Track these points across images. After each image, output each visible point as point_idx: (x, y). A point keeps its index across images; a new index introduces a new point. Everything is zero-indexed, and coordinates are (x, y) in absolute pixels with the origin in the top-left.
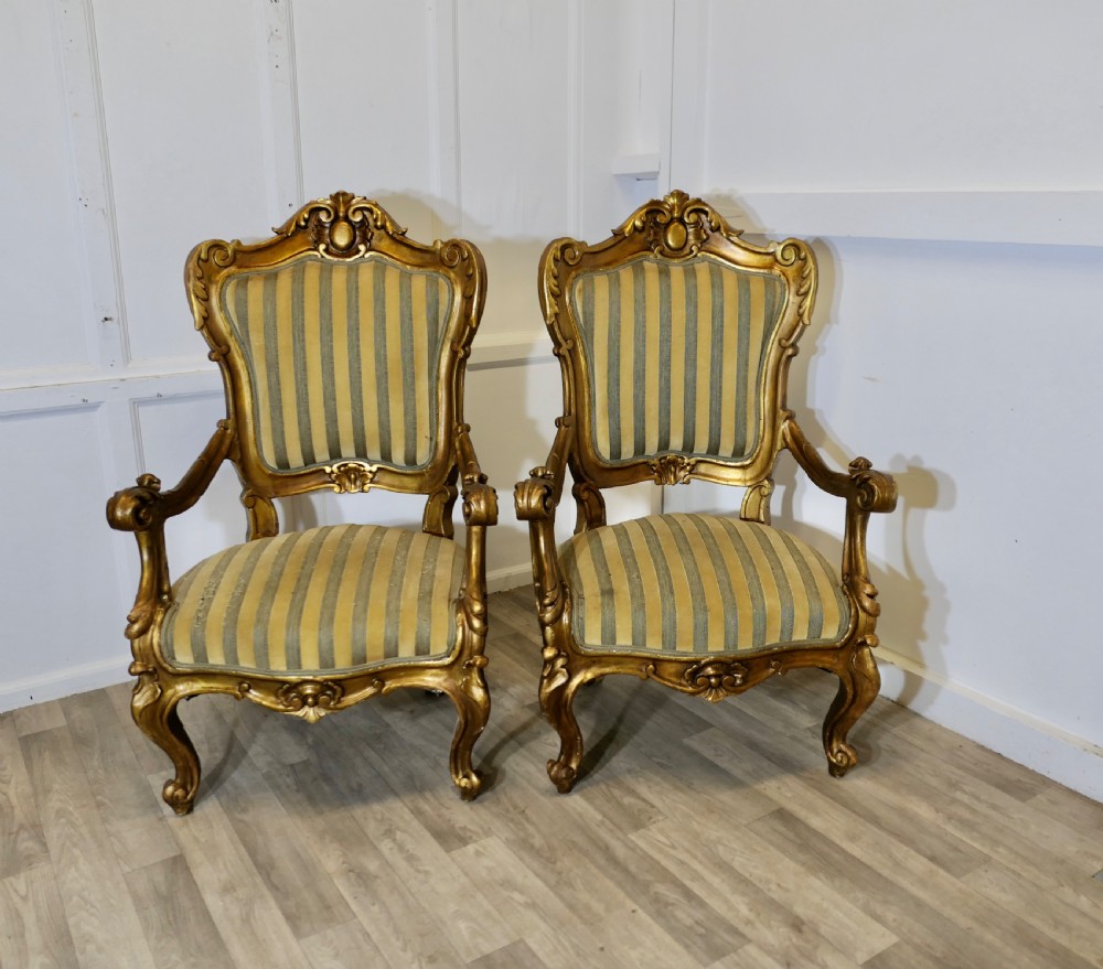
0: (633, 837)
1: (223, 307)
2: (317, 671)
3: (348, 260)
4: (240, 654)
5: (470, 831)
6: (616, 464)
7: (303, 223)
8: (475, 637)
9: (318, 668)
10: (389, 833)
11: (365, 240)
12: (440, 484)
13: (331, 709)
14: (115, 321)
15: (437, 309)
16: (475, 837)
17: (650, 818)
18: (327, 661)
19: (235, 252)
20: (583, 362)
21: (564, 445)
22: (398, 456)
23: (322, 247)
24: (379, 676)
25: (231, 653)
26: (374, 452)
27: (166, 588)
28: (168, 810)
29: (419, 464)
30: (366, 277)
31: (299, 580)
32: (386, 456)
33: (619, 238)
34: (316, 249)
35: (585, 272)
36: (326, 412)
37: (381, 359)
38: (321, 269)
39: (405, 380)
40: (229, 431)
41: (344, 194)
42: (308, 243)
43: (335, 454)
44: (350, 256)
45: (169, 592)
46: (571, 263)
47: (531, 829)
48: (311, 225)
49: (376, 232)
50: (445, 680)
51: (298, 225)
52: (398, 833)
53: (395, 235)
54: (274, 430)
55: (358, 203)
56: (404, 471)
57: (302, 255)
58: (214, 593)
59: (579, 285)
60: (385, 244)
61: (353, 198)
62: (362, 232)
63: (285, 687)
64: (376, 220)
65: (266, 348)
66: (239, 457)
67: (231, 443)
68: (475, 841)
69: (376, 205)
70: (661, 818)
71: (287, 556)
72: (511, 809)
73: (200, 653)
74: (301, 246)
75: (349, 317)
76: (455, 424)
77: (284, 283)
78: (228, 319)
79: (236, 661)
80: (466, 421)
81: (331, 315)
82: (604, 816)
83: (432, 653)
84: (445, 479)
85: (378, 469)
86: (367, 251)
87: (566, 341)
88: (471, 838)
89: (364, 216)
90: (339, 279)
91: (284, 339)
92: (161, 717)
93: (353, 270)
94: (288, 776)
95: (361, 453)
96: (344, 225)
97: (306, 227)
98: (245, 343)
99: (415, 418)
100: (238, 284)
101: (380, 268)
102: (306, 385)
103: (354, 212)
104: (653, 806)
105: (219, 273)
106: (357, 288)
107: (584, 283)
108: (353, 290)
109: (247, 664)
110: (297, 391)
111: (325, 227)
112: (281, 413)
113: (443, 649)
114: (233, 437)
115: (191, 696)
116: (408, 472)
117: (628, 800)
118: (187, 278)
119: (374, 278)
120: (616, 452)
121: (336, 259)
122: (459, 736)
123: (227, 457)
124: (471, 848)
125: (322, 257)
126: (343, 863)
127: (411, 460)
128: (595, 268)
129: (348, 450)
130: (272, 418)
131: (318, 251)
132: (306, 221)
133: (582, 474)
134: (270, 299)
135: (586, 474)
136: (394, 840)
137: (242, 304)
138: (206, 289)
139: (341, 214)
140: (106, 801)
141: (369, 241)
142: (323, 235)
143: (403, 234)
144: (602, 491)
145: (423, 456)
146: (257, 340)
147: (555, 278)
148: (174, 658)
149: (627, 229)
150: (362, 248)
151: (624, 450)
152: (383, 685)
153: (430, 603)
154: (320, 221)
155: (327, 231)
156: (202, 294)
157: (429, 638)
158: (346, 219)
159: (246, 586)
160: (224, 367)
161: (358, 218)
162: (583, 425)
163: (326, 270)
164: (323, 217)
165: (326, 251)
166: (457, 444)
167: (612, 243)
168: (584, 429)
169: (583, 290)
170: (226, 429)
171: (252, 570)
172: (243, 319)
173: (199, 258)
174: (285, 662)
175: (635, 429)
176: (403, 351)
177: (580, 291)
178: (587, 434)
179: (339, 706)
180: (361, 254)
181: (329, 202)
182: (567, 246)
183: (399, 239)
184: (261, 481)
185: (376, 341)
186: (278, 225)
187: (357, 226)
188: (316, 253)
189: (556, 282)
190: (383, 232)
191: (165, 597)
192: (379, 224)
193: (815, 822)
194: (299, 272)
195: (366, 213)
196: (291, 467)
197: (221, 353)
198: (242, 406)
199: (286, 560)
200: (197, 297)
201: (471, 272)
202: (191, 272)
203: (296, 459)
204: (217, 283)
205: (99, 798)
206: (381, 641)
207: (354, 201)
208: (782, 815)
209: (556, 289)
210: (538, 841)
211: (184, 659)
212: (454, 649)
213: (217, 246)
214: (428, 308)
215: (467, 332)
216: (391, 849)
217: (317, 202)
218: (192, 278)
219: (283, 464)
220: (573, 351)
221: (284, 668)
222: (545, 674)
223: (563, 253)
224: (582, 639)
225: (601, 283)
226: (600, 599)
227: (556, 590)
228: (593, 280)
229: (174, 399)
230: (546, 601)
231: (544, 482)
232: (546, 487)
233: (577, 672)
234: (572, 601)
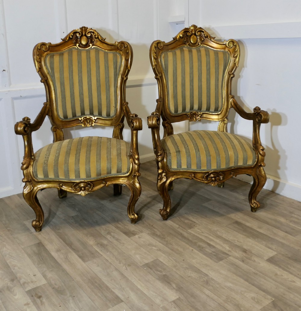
0: (189, 231)
1: (45, 65)
2: (85, 179)
3: (86, 49)
4: (59, 174)
5: (136, 232)
6: (176, 115)
7: (71, 37)
8: (136, 166)
10: (109, 233)
11: (92, 42)
12: (119, 122)
13: (90, 191)
14: (7, 71)
15: (117, 64)
17: (194, 226)
18: (88, 175)
19: (49, 46)
20: (165, 81)
21: (159, 108)
22: (104, 113)
23: (77, 45)
24: (105, 181)
25: (56, 174)
26: (96, 112)
28: (33, 230)
29: (111, 116)
30: (93, 54)
31: (77, 151)
32: (100, 114)
33: (175, 40)
34: (76, 45)
35: (165, 51)
36: (80, 99)
37: (98, 81)
38: (78, 52)
39: (106, 88)
40: (48, 106)
41: (85, 27)
42: (72, 43)
43: (83, 113)
44: (87, 48)
46: (160, 48)
47: (156, 230)
48: (74, 38)
49: (95, 39)
50: (127, 181)
51: (69, 38)
52: (112, 233)
53: (102, 40)
54: (63, 105)
55: (89, 30)
56: (106, 119)
57: (71, 47)
58: (49, 156)
59: (163, 55)
60: (99, 43)
61: (87, 28)
62: (91, 40)
63: (74, 184)
64: (95, 36)
65: (60, 78)
66: (51, 115)
67: (49, 110)
68: (138, 234)
69: (95, 31)
70: (198, 225)
72: (148, 225)
73: (46, 174)
74: (70, 44)
75: (87, 67)
76: (123, 102)
77: (66, 56)
78: (47, 68)
79: (58, 177)
80: (127, 101)
81: (81, 67)
82: (179, 226)
83: (122, 172)
84: (120, 120)
85: (97, 118)
86: (92, 46)
87: (159, 74)
88: (136, 233)
89: (91, 34)
90: (84, 55)
91: (66, 74)
92: (33, 197)
93: (89, 52)
94: (72, 219)
95: (92, 113)
96: (85, 37)
97: (72, 38)
98: (53, 76)
99: (110, 100)
100: (50, 57)
101: (97, 51)
102: (73, 90)
103: (88, 33)
104: (195, 223)
105: (44, 53)
106: (90, 58)
107: (164, 55)
108: (88, 58)
109: (62, 177)
110: (71, 92)
111: (78, 38)
112: (65, 100)
113: (126, 171)
114: (49, 108)
115: (42, 189)
116: (107, 119)
117: (186, 221)
118: (34, 55)
119: (96, 54)
120: (176, 111)
121: (82, 49)
122: (131, 200)
123: (47, 115)
124: (137, 236)
125: (78, 48)
126: (95, 242)
127: (108, 115)
128: (168, 50)
129: (87, 112)
130: (62, 101)
131: (76, 46)
132: (72, 36)
133: (165, 118)
134: (61, 62)
135: (167, 118)
136: (111, 235)
137: (52, 64)
138: (40, 59)
139: (84, 34)
140: (11, 229)
141: (93, 42)
142: (78, 41)
143: (104, 40)
144: (172, 124)
145: (112, 113)
146: (57, 75)
147: (155, 53)
148: (37, 176)
149: (178, 37)
150: (91, 45)
151: (179, 110)
152: (107, 184)
153: (121, 156)
154: (77, 36)
155: (79, 40)
157: (121, 167)
158: (85, 35)
159: (59, 153)
160: (46, 84)
161: (89, 35)
162: (165, 102)
164: (78, 35)
165: (79, 46)
166: (124, 109)
167: (173, 42)
168: (166, 103)
169: (164, 57)
170: (47, 105)
171: (60, 149)
172: (52, 69)
173: (38, 48)
174: (74, 176)
175: (182, 103)
176: (106, 78)
177: (163, 57)
178: (167, 104)
179: (92, 190)
180: (90, 47)
181: (79, 30)
182: (158, 42)
183: (103, 41)
184: (58, 123)
185: (96, 75)
186: (63, 38)
187: (89, 38)
188: (76, 47)
189: (155, 54)
190: (97, 39)
191: (33, 157)
192: (96, 37)
193: (248, 224)
194: (70, 53)
195: (92, 33)
196: (68, 118)
197: (45, 80)
198: (52, 98)
200: (37, 61)
201: (128, 51)
202: (35, 53)
203: (70, 115)
204: (43, 57)
205: (8, 228)
206: (106, 168)
207: (88, 30)
208: (237, 223)
209: (155, 57)
210: (158, 233)
211: (41, 176)
212: (129, 170)
213: (43, 44)
214: (114, 63)
215: (127, 71)
216: (110, 237)
217: (75, 30)
218: (35, 55)
219: (66, 117)
220: (161, 77)
221: (74, 178)
222: (159, 178)
223: (157, 45)
224: (171, 166)
225: (170, 55)
226: (176, 154)
227: (162, 151)
228: (167, 54)
229: (25, 97)
230: (159, 154)
231: (157, 115)
232: (157, 117)
233: (169, 178)
234: (167, 154)
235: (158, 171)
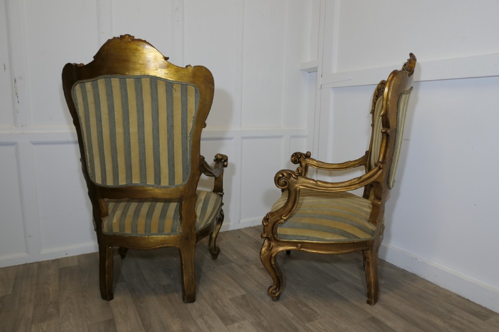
0: (307, 325)
5: (236, 317)
10: (201, 316)
16: (238, 320)
17: (315, 317)
47: (262, 318)
52: (205, 316)
68: (238, 322)
70: (319, 317)
72: (254, 309)
82: (295, 315)
88: (236, 320)
104: (316, 312)
117: (305, 309)
124: (236, 325)
126: (181, 327)
136: (203, 319)
193: (389, 324)
208: (374, 320)
210: (265, 324)
216: (202, 323)
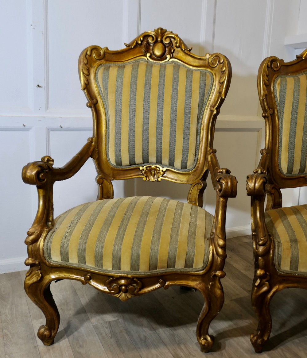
1: (96, 80)
2: (129, 272)
3: (161, 62)
4: (87, 258)
6: (289, 176)
7: (140, 42)
8: (219, 259)
9: (130, 270)
11: (171, 53)
12: (198, 179)
13: (135, 294)
15: (205, 88)
18: (135, 267)
19: (104, 53)
20: (277, 122)
21: (265, 163)
22: (178, 163)
23: (148, 55)
24: (163, 277)
25: (82, 258)
26: (166, 161)
27: (51, 219)
29: (188, 168)
30: (169, 71)
32: (171, 164)
33: (300, 60)
34: (145, 56)
35: (282, 75)
36: (143, 137)
37: (174, 112)
38: (147, 65)
39: (185, 124)
40: (93, 143)
41: (162, 29)
42: (142, 52)
43: (146, 161)
44: (162, 60)
45: (52, 221)
46: (275, 70)
48: (145, 43)
49: (175, 48)
51: (137, 43)
53: (186, 51)
54: (116, 145)
55: (168, 34)
56: (180, 172)
57: (139, 58)
58: (76, 224)
59: (279, 81)
60: (181, 55)
61: (166, 31)
62: (169, 49)
63: (110, 279)
64: (176, 43)
65: (116, 101)
66: (97, 157)
67: (94, 149)
69: (177, 36)
71: (117, 208)
73: (65, 256)
74: (137, 54)
75: (159, 89)
76: (209, 148)
77: (128, 70)
78: (98, 86)
80: (214, 148)
81: (150, 88)
83: (194, 268)
84: (201, 177)
85: (167, 170)
86: (171, 58)
87: (270, 109)
89: (171, 41)
90: (156, 71)
91: (125, 98)
92: (40, 290)
93: (163, 67)
94: (107, 328)
95: (159, 161)
96: (160, 45)
97: (141, 44)
98: (105, 100)
99: (188, 143)
100: (104, 69)
101: (177, 67)
102: (134, 123)
103: (166, 39)
105: (95, 62)
106: (164, 75)
107: (281, 81)
108: (162, 76)
109: (90, 265)
110: (130, 125)
111: (150, 46)
112: (120, 137)
113: (201, 265)
114: (95, 147)
115: (58, 280)
116: (182, 172)
118: (79, 63)
119: (174, 71)
120: (290, 170)
121: (155, 61)
123: (91, 157)
125: (148, 59)
127: (184, 167)
128: (287, 74)
129: (152, 158)
130: (115, 139)
131: (146, 57)
132: (142, 41)
133: (273, 180)
134: (120, 78)
135: (274, 180)
137: (106, 79)
138: (88, 70)
139: (159, 39)
140: (9, 334)
141: (172, 53)
142: (149, 49)
143: (190, 50)
144: (281, 189)
145: (190, 163)
146: (111, 98)
147: (267, 76)
148: (51, 258)
149: (304, 56)
150: (168, 56)
151: (294, 169)
152: (165, 283)
153: (194, 239)
154: (148, 42)
155: (151, 48)
156: (86, 72)
157: (193, 258)
158: (162, 41)
159: (94, 221)
160: (94, 110)
161: (167, 42)
162: (275, 154)
163: (149, 67)
164: (150, 40)
165: (150, 57)
166: (209, 159)
167: (296, 62)
169: (281, 84)
170: (92, 142)
171: (98, 213)
172: (106, 87)
173: (86, 54)
174: (111, 265)
175: (301, 158)
176: (185, 109)
177: (279, 84)
178: (276, 159)
179: (139, 293)
180: (167, 59)
181: (153, 33)
182: (273, 60)
183: (188, 51)
184: (106, 171)
185: (172, 103)
186: (128, 43)
187: (167, 46)
188: (145, 58)
189: (267, 78)
190: (179, 49)
191: (50, 224)
192: (178, 45)
194: (136, 66)
195: (172, 39)
196: (123, 165)
197: (93, 104)
198: (101, 131)
199: (117, 210)
200: (83, 73)
201: (224, 69)
202: (82, 60)
203: (125, 161)
204: (94, 67)
205: (5, 331)
206: (167, 258)
207: (166, 33)
209: (267, 82)
211: (56, 258)
213: (95, 48)
214: (200, 86)
215: (219, 101)
217: (148, 32)
218: (82, 63)
219: (119, 163)
220: (273, 115)
221: (111, 269)
222: (256, 284)
223: (271, 64)
224: (279, 266)
225: (290, 81)
226: (290, 244)
227: (266, 237)
228: (286, 79)
229: (68, 129)
230: (261, 243)
231: (263, 175)
232: (265, 178)
233: (275, 285)
234: (274, 244)
235: (256, 272)
